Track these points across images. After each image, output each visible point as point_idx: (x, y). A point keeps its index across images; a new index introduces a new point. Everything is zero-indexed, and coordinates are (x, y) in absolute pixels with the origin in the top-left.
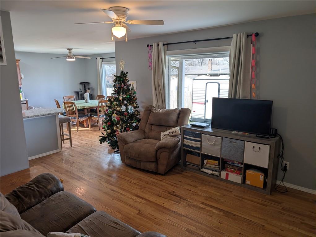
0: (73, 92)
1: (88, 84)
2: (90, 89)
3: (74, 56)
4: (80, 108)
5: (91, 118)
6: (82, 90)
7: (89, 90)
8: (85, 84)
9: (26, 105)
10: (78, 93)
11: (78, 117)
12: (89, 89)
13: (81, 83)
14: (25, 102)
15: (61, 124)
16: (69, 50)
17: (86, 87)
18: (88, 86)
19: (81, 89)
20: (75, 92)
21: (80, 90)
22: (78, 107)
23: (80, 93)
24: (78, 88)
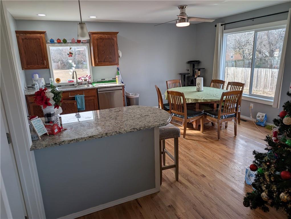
0: (178, 74)
1: (198, 63)
2: (201, 70)
3: (189, 18)
4: (190, 102)
5: (206, 117)
6: (189, 72)
7: (199, 72)
8: (194, 64)
9: (122, 91)
10: (184, 76)
11: (186, 116)
12: (199, 70)
13: (189, 62)
14: (121, 88)
15: (162, 141)
16: (182, 7)
17: (195, 67)
18: (198, 65)
19: (188, 70)
20: (180, 74)
21: (186, 72)
22: (188, 99)
23: (186, 75)
24: (184, 68)
